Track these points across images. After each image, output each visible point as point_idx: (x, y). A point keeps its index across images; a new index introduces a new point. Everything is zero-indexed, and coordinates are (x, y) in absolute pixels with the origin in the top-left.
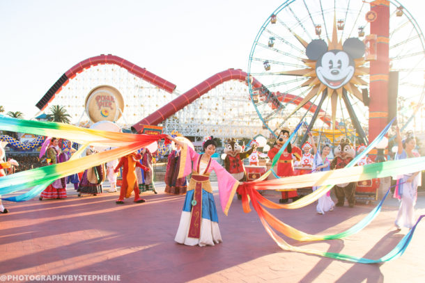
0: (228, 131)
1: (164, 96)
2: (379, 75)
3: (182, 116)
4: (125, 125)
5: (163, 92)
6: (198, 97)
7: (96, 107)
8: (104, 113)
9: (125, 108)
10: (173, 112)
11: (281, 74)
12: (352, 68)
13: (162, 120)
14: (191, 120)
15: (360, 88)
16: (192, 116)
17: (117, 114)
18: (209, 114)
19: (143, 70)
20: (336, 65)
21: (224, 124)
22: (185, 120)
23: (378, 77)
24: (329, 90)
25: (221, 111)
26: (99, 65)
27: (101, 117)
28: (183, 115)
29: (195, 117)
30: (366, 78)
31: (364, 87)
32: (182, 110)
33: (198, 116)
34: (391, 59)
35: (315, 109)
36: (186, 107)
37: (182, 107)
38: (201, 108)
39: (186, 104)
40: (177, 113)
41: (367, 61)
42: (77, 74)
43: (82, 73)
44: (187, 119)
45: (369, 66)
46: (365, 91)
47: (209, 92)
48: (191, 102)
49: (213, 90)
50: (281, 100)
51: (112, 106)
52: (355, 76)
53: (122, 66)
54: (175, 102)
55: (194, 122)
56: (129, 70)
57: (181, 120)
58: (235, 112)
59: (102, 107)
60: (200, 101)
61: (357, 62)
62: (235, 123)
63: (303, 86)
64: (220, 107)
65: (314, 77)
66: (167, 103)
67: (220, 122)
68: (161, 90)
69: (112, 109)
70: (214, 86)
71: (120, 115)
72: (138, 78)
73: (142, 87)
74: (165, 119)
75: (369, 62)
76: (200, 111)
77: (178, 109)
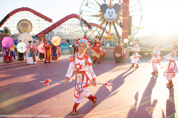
0: (72, 37)
1: (48, 24)
2: (126, 17)
4: (33, 35)
5: (47, 22)
6: (61, 24)
7: (22, 27)
8: (25, 30)
9: (33, 28)
10: (51, 30)
11: (92, 16)
12: (116, 14)
13: (47, 33)
15: (119, 21)
16: (58, 31)
17: (30, 30)
18: (65, 30)
19: (40, 14)
20: (111, 13)
21: (71, 34)
22: (56, 33)
23: (125, 18)
24: (108, 23)
25: (69, 29)
26: (22, 11)
27: (24, 31)
28: (55, 31)
30: (121, 18)
31: (120, 21)
32: (55, 29)
33: (61, 31)
34: (130, 12)
35: (103, 29)
36: (56, 28)
37: (55, 28)
38: (62, 28)
39: (56, 27)
40: (53, 30)
41: (121, 12)
42: (13, 14)
43: (15, 14)
44: (57, 32)
45: (122, 14)
46: (121, 23)
47: (65, 22)
48: (58, 26)
49: (66, 21)
50: (91, 25)
51: (28, 27)
52: (118, 17)
53: (31, 12)
54: (52, 26)
56: (34, 13)
57: (55, 33)
58: (74, 30)
59: (24, 28)
60: (61, 25)
61: (118, 12)
62: (75, 34)
63: (99, 20)
64: (69, 28)
65: (103, 17)
66: (49, 26)
67: (69, 33)
68: (47, 21)
69: (28, 28)
70: (67, 20)
71: (31, 31)
72: (38, 17)
73: (39, 20)
74: (48, 32)
75: (122, 13)
76: (61, 29)
77: (53, 29)
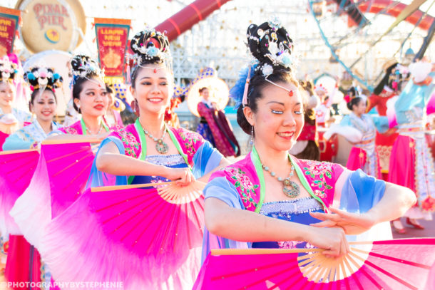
3: (189, 42)
7: (35, 24)
8: (50, 36)
10: (174, 36)
14: (204, 50)
16: (206, 43)
17: (75, 38)
18: (237, 38)
22: (196, 51)
27: (44, 43)
29: (213, 45)
32: (189, 32)
33: (218, 44)
36: (196, 26)
37: (189, 27)
38: (222, 28)
39: (196, 21)
40: (181, 37)
44: (199, 48)
48: (204, 17)
51: (65, 23)
54: (176, 18)
55: (210, 54)
57: (189, 50)
59: (46, 25)
60: (220, 14)
69: (65, 28)
71: (80, 40)
76: (220, 33)
77: (183, 30)
